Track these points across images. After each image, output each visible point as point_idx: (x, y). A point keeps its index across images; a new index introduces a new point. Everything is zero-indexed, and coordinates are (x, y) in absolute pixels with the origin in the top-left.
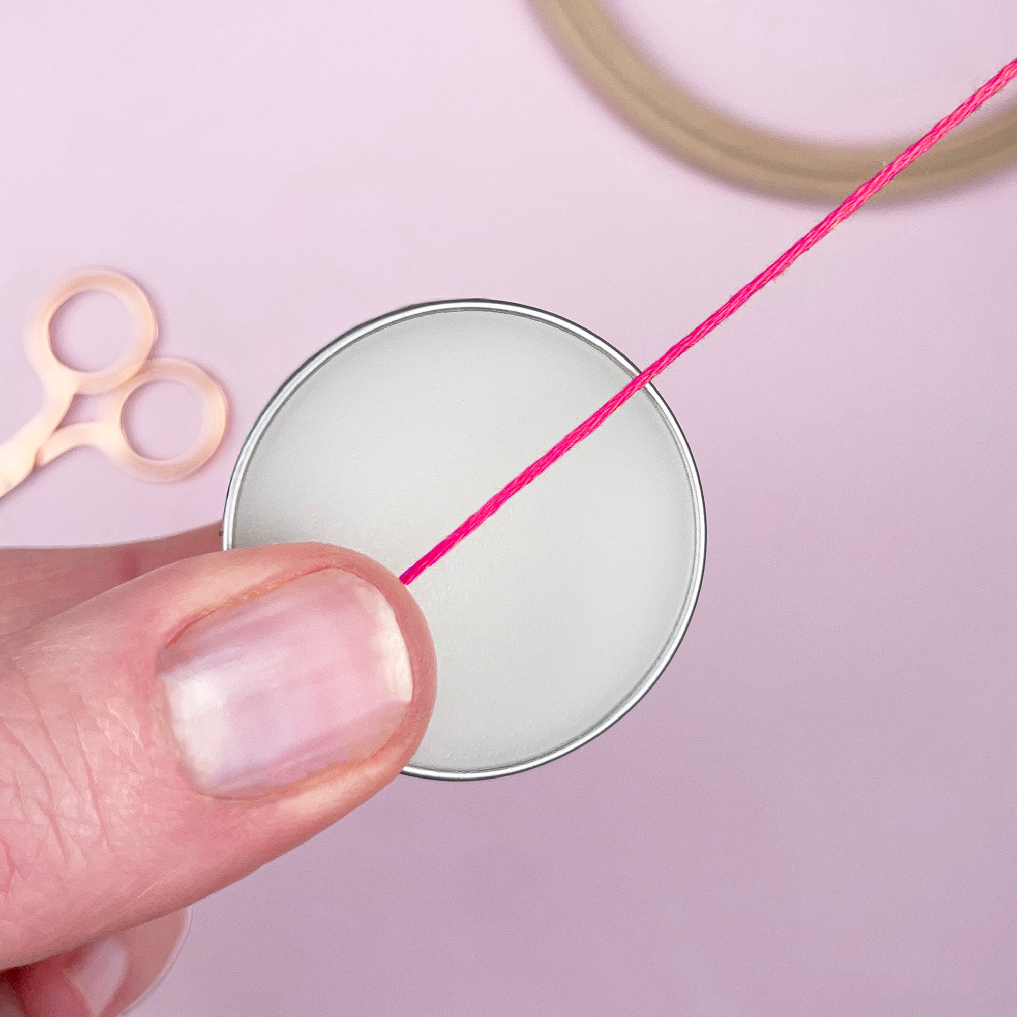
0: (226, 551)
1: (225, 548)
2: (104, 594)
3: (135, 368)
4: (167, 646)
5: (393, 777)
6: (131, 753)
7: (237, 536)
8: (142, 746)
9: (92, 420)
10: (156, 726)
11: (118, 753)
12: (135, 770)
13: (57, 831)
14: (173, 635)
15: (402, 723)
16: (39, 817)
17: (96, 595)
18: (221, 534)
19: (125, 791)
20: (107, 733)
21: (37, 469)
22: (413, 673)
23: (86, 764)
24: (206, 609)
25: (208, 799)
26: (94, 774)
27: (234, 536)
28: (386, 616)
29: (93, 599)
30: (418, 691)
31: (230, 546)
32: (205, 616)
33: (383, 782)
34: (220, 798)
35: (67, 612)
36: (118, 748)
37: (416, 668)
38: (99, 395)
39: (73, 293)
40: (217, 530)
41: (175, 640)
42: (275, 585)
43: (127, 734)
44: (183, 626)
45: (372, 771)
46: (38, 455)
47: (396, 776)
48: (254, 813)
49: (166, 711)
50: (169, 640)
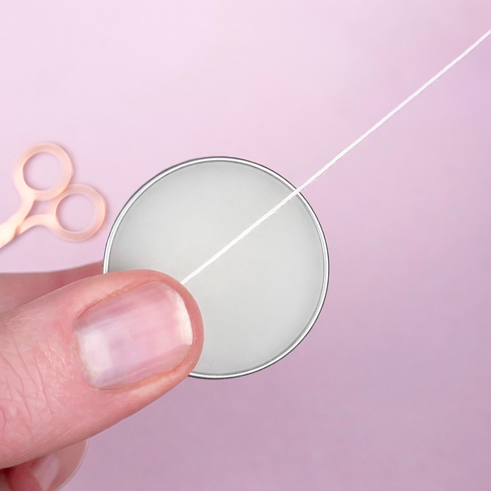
0: (105, 274)
1: (104, 272)
2: (48, 294)
3: (63, 189)
4: (78, 318)
5: (184, 378)
6: (61, 368)
7: (110, 267)
8: (66, 365)
9: (43, 213)
10: (72, 356)
11: (55, 368)
12: (62, 376)
13: (26, 405)
14: (81, 313)
15: (188, 354)
16: (18, 398)
17: (44, 294)
18: (103, 266)
19: (58, 386)
20: (50, 359)
21: (17, 236)
22: (193, 330)
23: (40, 373)
24: (96, 301)
25: (97, 390)
26: (43, 378)
27: (108, 267)
28: (180, 304)
29: (43, 296)
30: (195, 339)
31: (107, 272)
32: (96, 304)
33: (179, 381)
34: (101, 389)
35: (31, 303)
36: (55, 366)
37: (194, 328)
38: (46, 202)
39: (34, 153)
40: (101, 264)
41: (81, 315)
42: (128, 290)
43: (59, 359)
44: (85, 309)
45: (173, 377)
46: (17, 230)
47: (185, 377)
48: (118, 396)
49: (77, 348)
50: (79, 316)
